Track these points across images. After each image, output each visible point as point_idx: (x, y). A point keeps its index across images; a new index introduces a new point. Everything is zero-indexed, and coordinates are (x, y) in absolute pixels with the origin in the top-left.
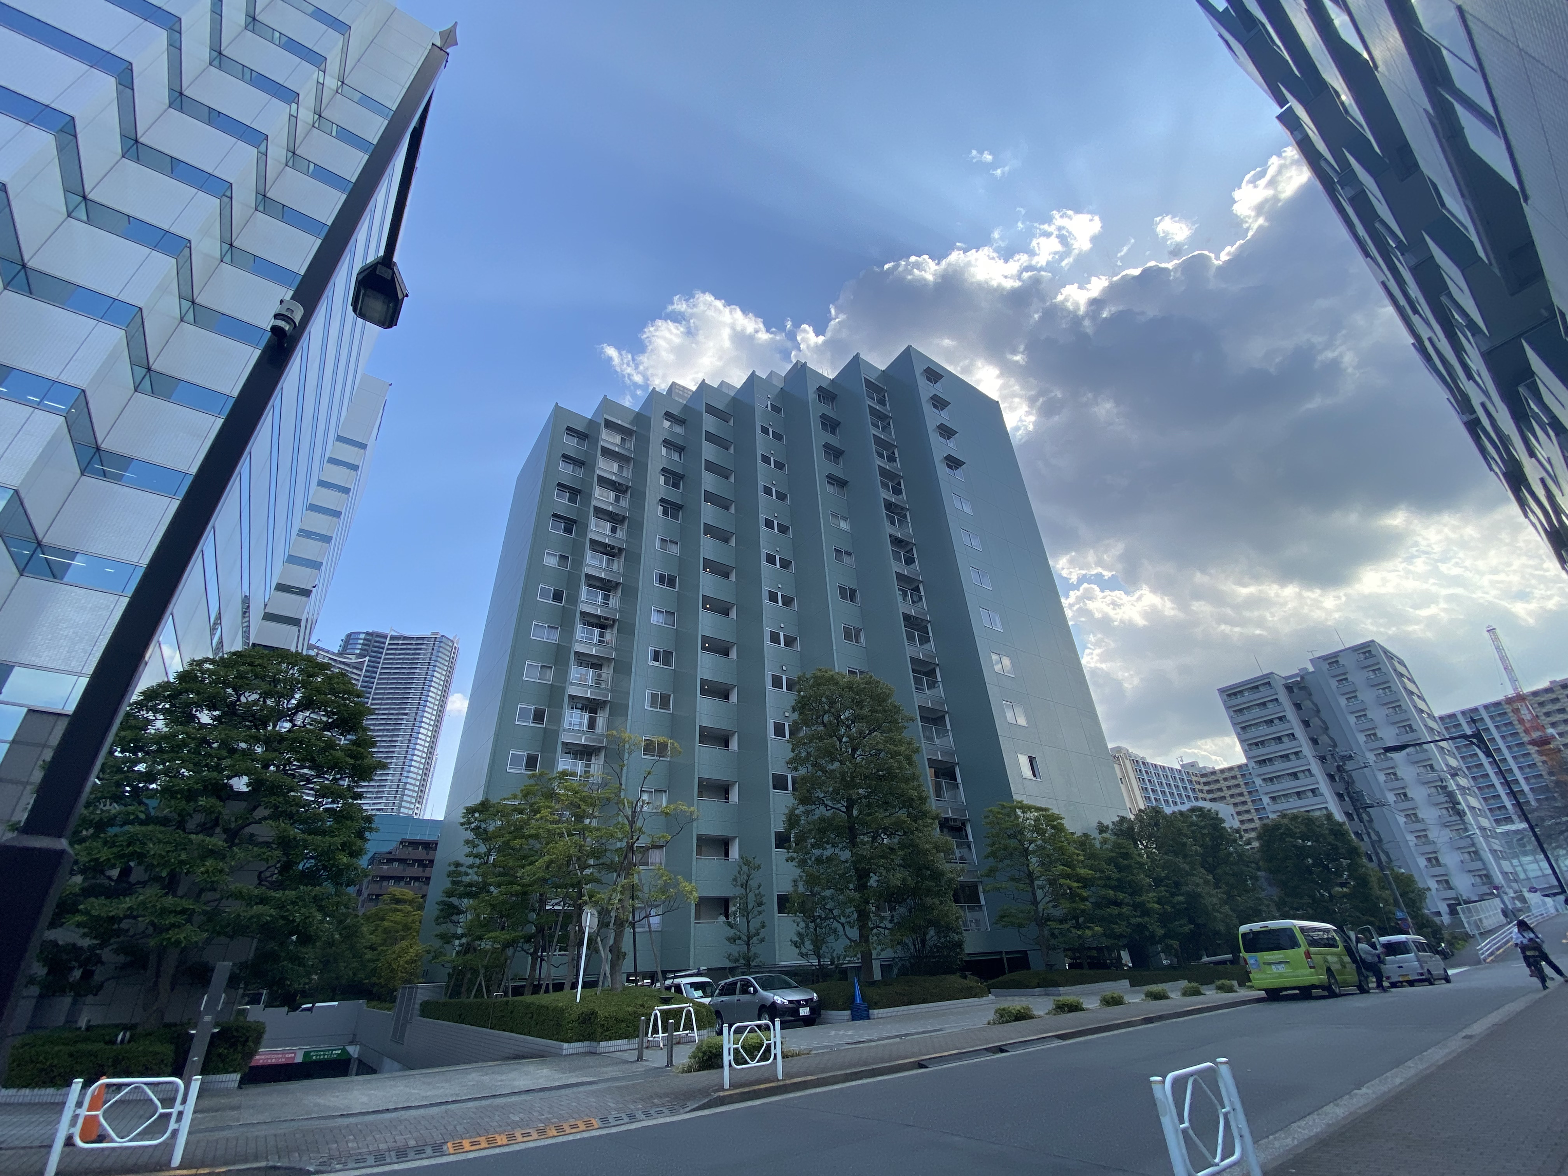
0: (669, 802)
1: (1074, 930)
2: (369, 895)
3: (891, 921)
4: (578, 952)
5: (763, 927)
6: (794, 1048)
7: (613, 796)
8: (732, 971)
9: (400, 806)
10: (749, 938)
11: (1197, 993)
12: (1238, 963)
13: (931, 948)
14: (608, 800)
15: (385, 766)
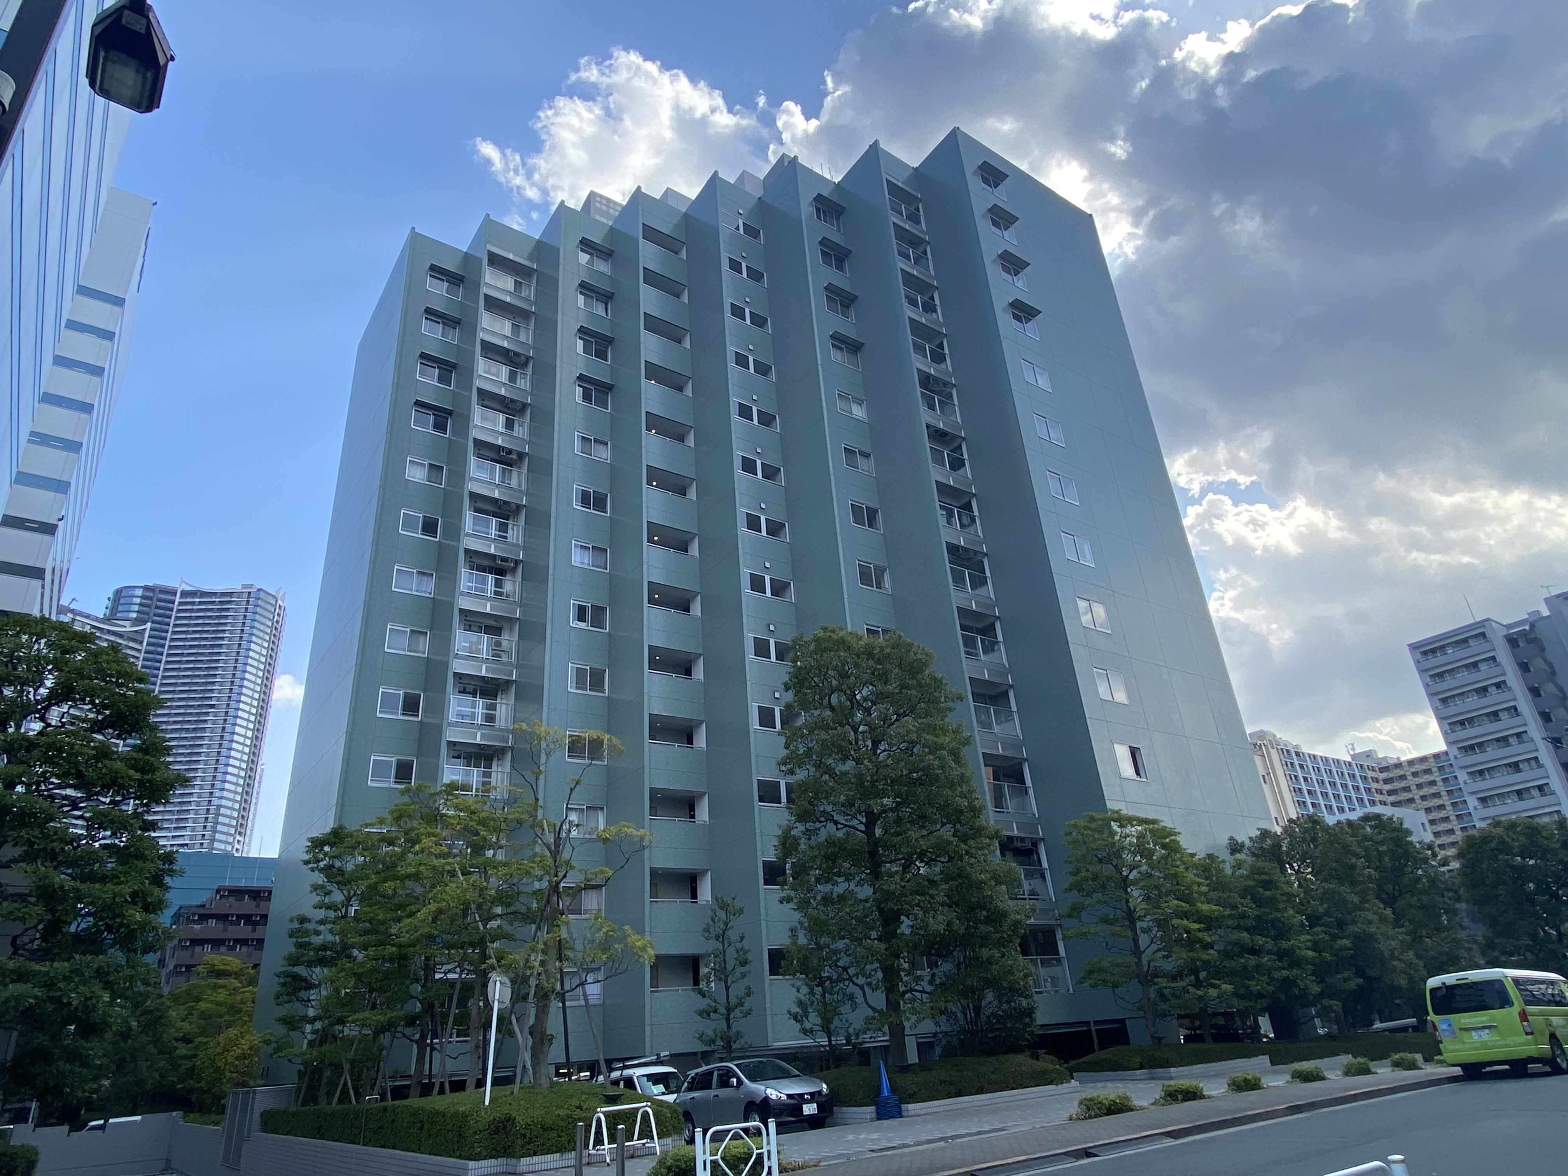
0: (608, 822)
1: (1191, 989)
2: (175, 967)
3: (931, 983)
4: (485, 1036)
5: (748, 994)
6: (796, 1158)
7: (524, 817)
8: (706, 1056)
9: (213, 840)
10: (729, 1010)
11: (1365, 1071)
12: (1424, 1030)
13: (989, 1017)
14: (520, 822)
15: (185, 782)
